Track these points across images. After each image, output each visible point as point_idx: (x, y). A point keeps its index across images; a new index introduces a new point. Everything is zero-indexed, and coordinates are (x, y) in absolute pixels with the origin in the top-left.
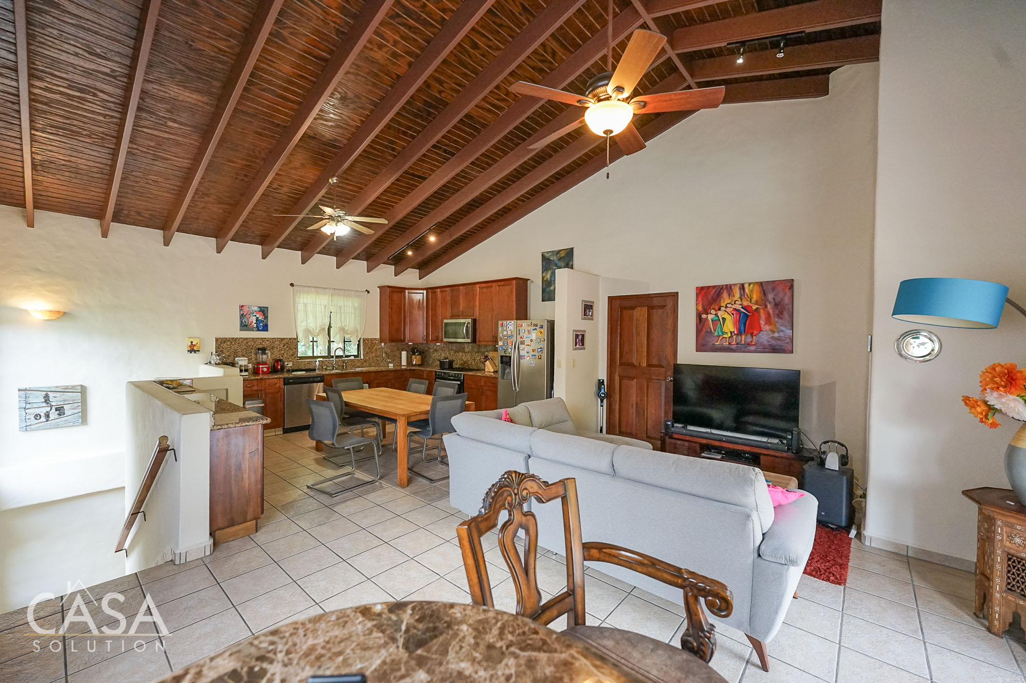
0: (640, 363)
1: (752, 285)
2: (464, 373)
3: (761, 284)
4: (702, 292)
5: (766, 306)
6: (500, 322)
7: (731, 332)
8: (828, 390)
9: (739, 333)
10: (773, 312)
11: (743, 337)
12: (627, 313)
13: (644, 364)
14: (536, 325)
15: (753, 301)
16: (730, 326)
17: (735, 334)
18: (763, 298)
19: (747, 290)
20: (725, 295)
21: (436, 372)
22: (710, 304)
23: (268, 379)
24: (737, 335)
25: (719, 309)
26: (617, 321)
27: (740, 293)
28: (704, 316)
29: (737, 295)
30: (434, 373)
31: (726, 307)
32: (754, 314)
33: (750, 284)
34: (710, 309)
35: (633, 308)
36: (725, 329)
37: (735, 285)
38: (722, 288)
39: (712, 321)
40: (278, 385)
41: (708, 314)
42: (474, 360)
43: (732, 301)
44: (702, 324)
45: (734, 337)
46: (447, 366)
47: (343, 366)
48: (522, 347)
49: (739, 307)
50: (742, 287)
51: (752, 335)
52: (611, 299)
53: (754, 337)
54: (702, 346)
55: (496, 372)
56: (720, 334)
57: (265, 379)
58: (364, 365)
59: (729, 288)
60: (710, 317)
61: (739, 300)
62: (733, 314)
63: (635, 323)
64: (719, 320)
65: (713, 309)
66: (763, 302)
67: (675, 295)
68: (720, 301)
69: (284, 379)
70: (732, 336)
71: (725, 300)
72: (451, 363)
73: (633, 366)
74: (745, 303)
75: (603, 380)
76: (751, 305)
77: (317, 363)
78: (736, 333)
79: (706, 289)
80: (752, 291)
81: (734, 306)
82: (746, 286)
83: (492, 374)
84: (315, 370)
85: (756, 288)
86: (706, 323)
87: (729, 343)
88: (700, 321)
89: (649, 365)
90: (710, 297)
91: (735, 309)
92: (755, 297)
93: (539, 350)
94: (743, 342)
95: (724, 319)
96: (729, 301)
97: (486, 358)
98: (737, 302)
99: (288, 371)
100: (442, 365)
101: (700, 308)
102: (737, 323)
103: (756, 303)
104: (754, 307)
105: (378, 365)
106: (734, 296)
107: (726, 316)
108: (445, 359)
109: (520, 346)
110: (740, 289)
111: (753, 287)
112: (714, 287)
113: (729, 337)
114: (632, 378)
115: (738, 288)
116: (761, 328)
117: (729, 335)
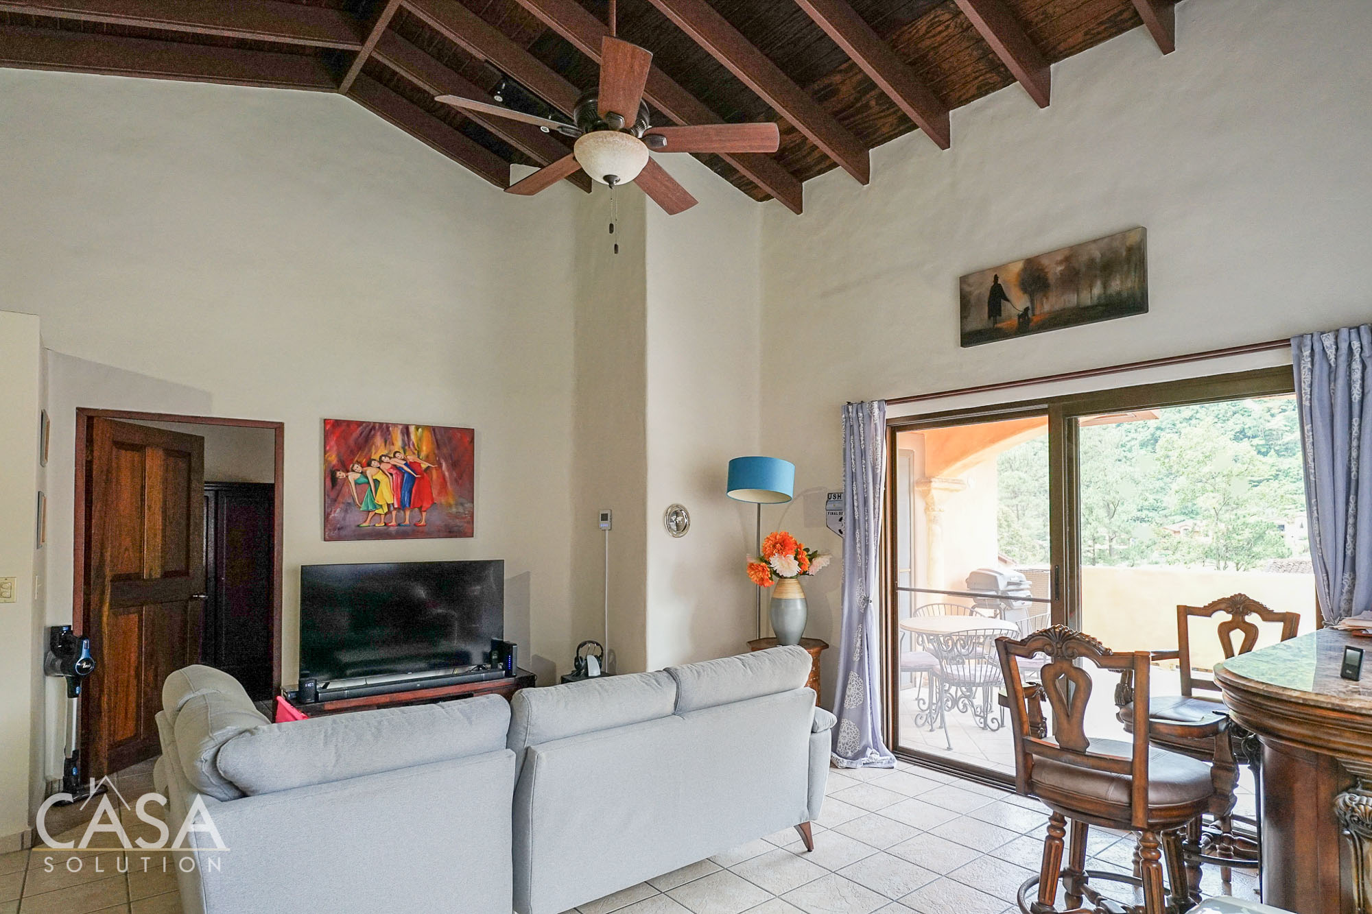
1: (420, 430)
3: (433, 430)
4: (335, 429)
5: (440, 465)
7: (389, 505)
9: (402, 507)
10: (451, 475)
11: (408, 513)
15: (423, 454)
16: (386, 495)
17: (395, 509)
18: (436, 452)
19: (413, 437)
20: (378, 440)
22: (353, 453)
24: (398, 509)
25: (369, 465)
27: (403, 440)
28: (341, 475)
29: (398, 444)
31: (381, 461)
32: (423, 478)
33: (417, 427)
34: (351, 461)
36: (379, 499)
37: (395, 425)
38: (374, 428)
39: (356, 483)
41: (348, 471)
43: (390, 451)
44: (338, 487)
45: (394, 513)
49: (401, 464)
50: (406, 430)
51: (420, 508)
53: (424, 514)
54: (334, 531)
56: (371, 508)
59: (385, 429)
60: (352, 477)
61: (402, 451)
62: (391, 474)
64: (369, 483)
65: (358, 463)
66: (434, 458)
67: (279, 429)
68: (370, 450)
70: (389, 512)
71: (379, 449)
74: (411, 458)
76: (419, 461)
78: (396, 506)
79: (344, 427)
80: (420, 440)
81: (393, 461)
82: (412, 429)
85: (427, 436)
86: (345, 489)
87: (386, 525)
88: (332, 481)
90: (351, 441)
91: (395, 467)
92: (425, 450)
94: (407, 522)
95: (377, 482)
96: (385, 452)
98: (397, 455)
101: (333, 459)
102: (397, 489)
103: (427, 459)
104: (424, 465)
106: (393, 444)
107: (380, 476)
110: (402, 433)
111: (423, 432)
112: (360, 424)
113: (386, 514)
115: (399, 432)
116: (433, 499)
117: (386, 510)
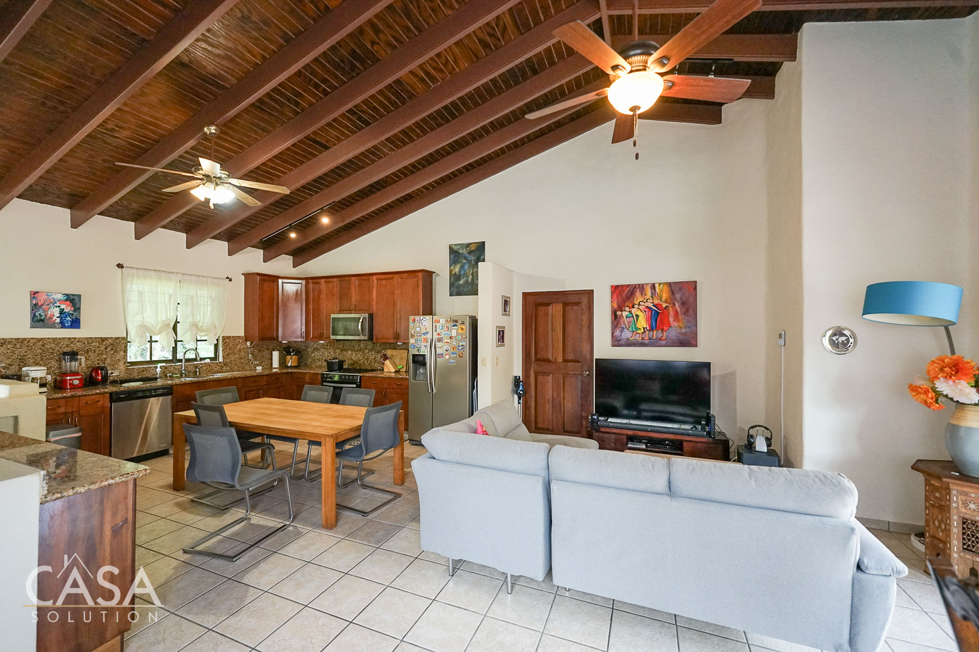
0: (556, 359)
1: (662, 285)
2: (361, 375)
3: (670, 284)
4: (616, 290)
5: (674, 305)
6: (411, 318)
7: (644, 328)
8: (729, 378)
9: (651, 329)
10: (681, 309)
11: (655, 332)
12: (542, 310)
13: (560, 360)
14: (456, 321)
15: (663, 299)
16: (642, 323)
17: (647, 330)
18: (672, 297)
19: (657, 290)
20: (638, 294)
21: (323, 374)
22: (625, 302)
23: (85, 395)
24: (649, 330)
25: (633, 307)
26: (532, 317)
27: (652, 292)
28: (619, 313)
29: (649, 294)
30: (320, 376)
31: (639, 305)
32: (663, 311)
33: (660, 284)
34: (624, 306)
35: (548, 305)
36: (639, 325)
37: (647, 284)
38: (635, 287)
39: (627, 317)
40: (101, 403)
41: (622, 311)
42: (367, 359)
43: (644, 299)
44: (617, 319)
45: (647, 332)
46: (336, 367)
47: (196, 372)
48: (439, 344)
49: (651, 305)
50: (653, 286)
51: (662, 330)
52: (525, 295)
53: (664, 333)
54: (617, 342)
55: (397, 372)
56: (634, 330)
57: (79, 396)
58: (224, 369)
59: (641, 287)
60: (625, 314)
61: (651, 298)
62: (645, 311)
63: (550, 318)
64: (633, 317)
65: (627, 306)
66: (672, 300)
67: (590, 293)
68: (633, 299)
69: (111, 394)
70: (644, 332)
71: (638, 298)
72: (341, 363)
73: (548, 361)
74: (656, 302)
75: (519, 377)
76: (661, 303)
77: (159, 370)
78: (648, 329)
79: (620, 288)
80: (661, 291)
81: (646, 304)
82: (657, 285)
83: (394, 374)
84: (156, 379)
85: (666, 288)
86: (621, 321)
87: (643, 339)
88: (615, 317)
89: (565, 361)
90: (624, 295)
91: (647, 307)
92: (664, 296)
93: (460, 348)
94: (655, 337)
95: (637, 316)
96: (642, 300)
97: (385, 358)
98: (648, 300)
99: (114, 382)
100: (330, 366)
101: (615, 306)
102: (649, 320)
103: (666, 302)
104: (664, 305)
105: (243, 369)
106: (646, 295)
107: (639, 313)
108: (334, 359)
109: (437, 343)
110: (651, 288)
111: (663, 287)
112: (629, 285)
113: (643, 333)
114: (547, 374)
115: (649, 287)
116: (670, 324)
117: (642, 331)
